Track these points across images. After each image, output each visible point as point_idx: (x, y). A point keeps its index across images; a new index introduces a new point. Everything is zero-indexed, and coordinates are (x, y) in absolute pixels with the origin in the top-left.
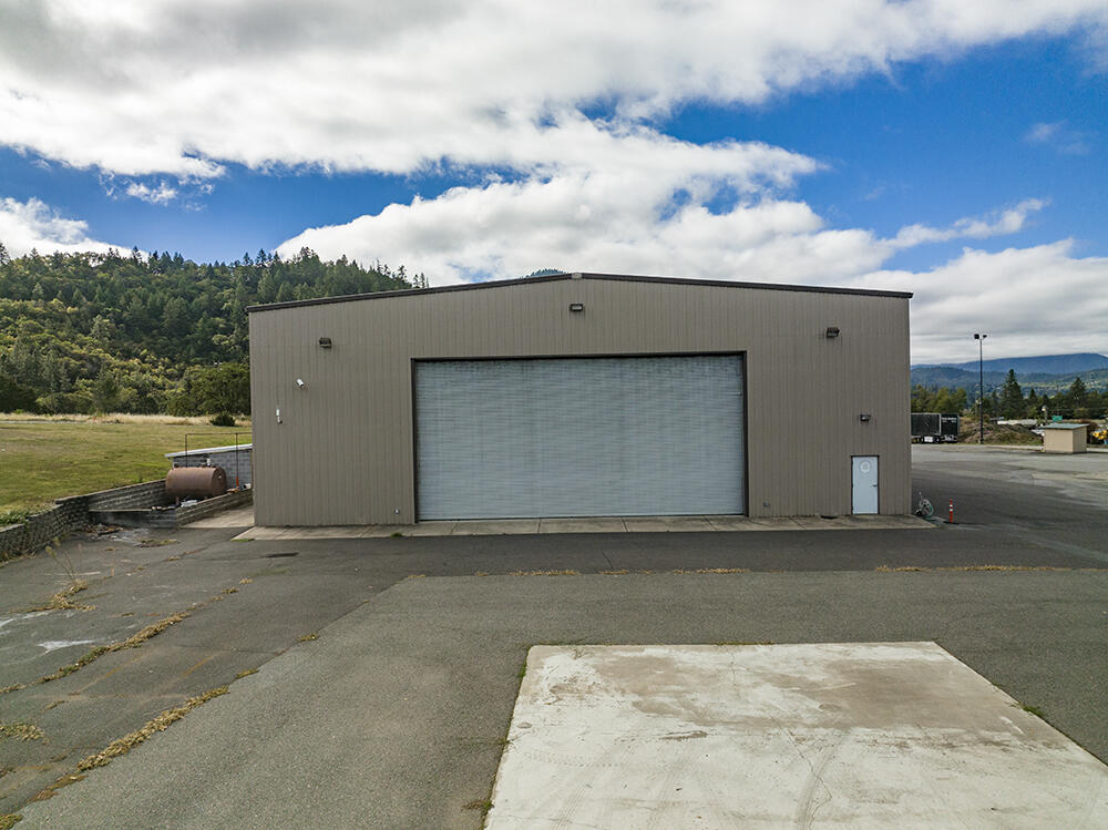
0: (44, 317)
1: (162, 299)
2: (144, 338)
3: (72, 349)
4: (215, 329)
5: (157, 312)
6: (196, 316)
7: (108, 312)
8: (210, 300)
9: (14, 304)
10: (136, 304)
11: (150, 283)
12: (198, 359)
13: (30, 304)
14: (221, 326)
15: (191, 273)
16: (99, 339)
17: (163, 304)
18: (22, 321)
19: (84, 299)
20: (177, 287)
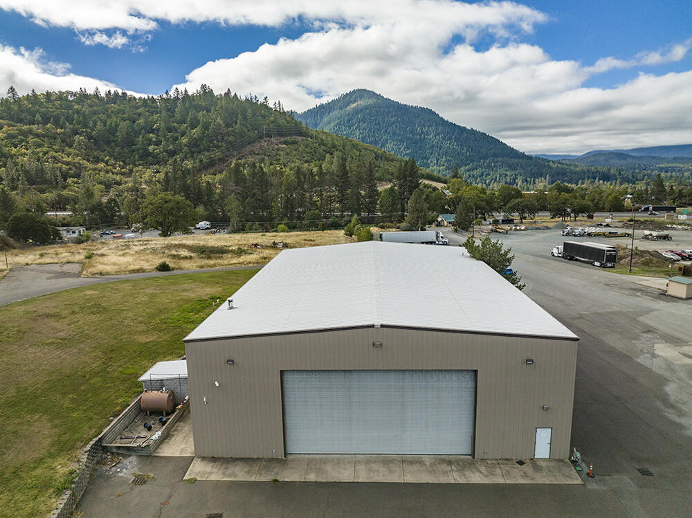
0: (44, 136)
1: (116, 122)
2: (106, 149)
3: (63, 158)
4: (150, 142)
5: (113, 130)
6: (137, 133)
7: (83, 132)
8: (146, 122)
9: (25, 128)
10: (99, 126)
11: (107, 111)
12: (141, 162)
13: (34, 127)
14: (154, 139)
15: (133, 103)
16: (79, 150)
17: (117, 125)
18: (31, 140)
19: (68, 123)
20: (124, 113)
